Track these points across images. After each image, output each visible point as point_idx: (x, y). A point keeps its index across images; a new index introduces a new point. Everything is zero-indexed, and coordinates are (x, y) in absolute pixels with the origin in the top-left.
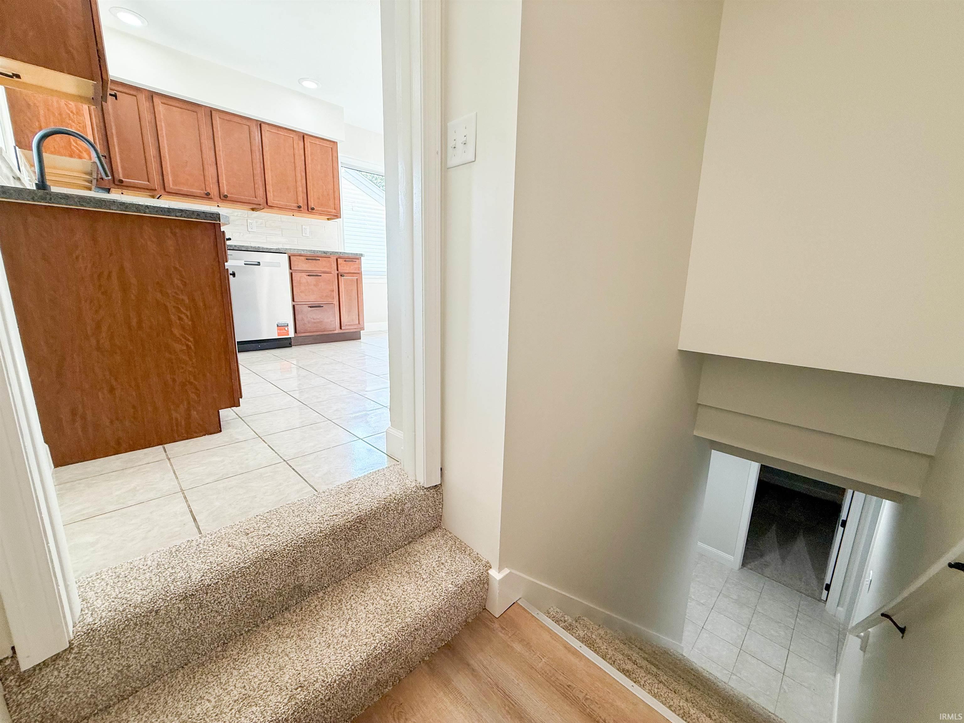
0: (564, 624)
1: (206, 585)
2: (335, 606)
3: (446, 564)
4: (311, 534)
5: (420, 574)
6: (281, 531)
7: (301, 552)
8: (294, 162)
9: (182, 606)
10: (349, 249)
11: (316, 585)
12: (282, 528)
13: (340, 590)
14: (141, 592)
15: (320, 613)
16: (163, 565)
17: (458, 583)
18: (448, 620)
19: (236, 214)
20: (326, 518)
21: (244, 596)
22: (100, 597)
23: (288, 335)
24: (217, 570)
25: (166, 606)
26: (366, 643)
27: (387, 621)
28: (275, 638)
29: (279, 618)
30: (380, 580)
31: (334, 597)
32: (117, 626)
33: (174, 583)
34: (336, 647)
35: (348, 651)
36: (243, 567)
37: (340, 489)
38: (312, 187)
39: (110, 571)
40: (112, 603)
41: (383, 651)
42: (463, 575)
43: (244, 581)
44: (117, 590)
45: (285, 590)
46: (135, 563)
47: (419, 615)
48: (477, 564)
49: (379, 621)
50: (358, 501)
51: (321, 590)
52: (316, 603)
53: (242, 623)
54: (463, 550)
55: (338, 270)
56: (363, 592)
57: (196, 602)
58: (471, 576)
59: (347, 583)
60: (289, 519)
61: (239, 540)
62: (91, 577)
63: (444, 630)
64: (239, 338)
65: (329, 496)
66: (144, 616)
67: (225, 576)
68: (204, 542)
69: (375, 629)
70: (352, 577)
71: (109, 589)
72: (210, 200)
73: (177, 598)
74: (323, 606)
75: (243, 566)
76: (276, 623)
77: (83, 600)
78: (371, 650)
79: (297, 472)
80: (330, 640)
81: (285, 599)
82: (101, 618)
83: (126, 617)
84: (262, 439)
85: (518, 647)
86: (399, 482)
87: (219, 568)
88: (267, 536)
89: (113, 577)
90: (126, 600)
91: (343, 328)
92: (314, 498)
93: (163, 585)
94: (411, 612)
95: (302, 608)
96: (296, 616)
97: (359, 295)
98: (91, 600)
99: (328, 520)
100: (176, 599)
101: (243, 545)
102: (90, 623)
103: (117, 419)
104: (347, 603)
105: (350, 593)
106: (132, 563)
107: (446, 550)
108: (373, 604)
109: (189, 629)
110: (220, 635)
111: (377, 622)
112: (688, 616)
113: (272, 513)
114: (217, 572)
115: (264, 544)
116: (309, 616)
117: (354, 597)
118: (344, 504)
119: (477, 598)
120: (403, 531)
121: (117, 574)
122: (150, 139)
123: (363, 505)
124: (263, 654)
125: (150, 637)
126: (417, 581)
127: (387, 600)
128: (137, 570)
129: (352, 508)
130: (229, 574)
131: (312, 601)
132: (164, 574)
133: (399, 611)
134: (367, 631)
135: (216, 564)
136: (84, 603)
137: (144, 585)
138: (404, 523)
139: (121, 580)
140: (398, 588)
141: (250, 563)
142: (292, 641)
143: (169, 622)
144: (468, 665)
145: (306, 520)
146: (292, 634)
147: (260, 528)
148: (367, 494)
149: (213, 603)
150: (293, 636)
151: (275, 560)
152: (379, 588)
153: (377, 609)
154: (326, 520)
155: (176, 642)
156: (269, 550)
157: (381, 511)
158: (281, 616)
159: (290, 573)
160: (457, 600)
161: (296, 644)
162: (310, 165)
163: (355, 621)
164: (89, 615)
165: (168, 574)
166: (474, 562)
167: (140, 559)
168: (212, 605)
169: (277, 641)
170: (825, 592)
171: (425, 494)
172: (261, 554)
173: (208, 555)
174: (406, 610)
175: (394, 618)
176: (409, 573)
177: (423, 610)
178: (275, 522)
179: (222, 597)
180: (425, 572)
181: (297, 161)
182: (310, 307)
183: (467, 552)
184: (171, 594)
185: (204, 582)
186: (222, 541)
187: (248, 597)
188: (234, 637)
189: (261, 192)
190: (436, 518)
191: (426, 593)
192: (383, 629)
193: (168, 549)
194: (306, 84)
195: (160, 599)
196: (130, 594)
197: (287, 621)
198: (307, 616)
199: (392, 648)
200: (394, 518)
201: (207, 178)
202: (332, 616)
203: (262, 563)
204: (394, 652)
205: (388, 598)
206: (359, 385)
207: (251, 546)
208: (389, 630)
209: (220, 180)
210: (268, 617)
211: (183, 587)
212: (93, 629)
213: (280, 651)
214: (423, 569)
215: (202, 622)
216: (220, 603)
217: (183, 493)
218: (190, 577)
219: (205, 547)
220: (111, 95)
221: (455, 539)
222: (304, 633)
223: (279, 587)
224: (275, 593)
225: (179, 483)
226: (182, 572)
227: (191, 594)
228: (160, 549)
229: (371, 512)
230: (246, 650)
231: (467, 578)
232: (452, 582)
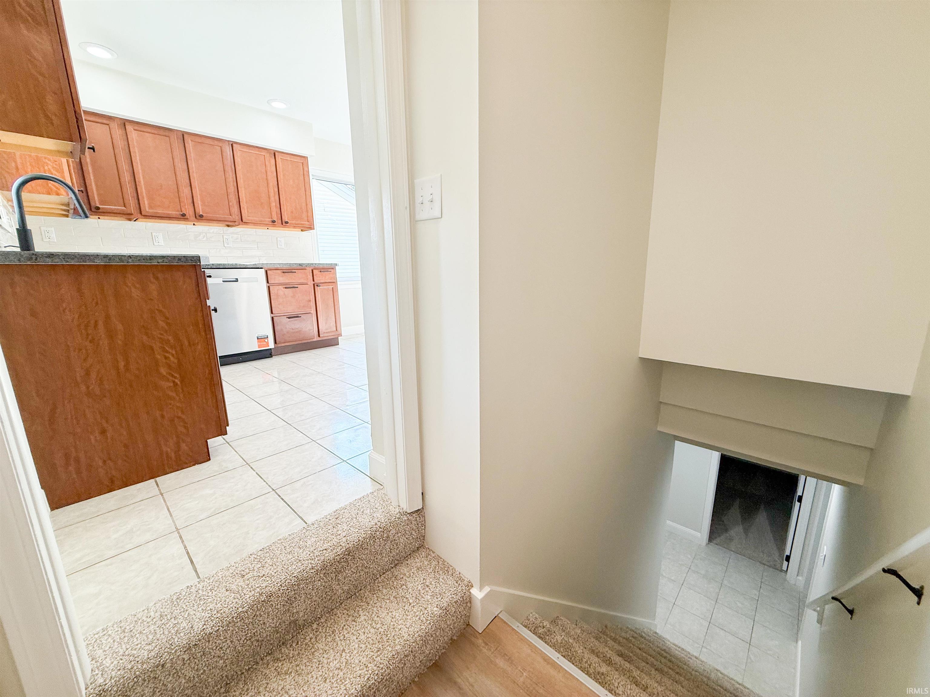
0: (543, 630)
1: (208, 634)
2: (329, 637)
3: (431, 586)
4: (303, 572)
5: (407, 598)
6: (275, 571)
7: (294, 590)
8: (267, 179)
9: (186, 657)
10: (323, 260)
11: (310, 618)
12: (275, 567)
13: (333, 621)
14: (147, 648)
15: (315, 646)
16: (166, 615)
17: (443, 605)
18: (435, 642)
19: (212, 231)
20: (317, 553)
21: (243, 639)
22: (109, 655)
23: (269, 346)
24: (217, 618)
25: (171, 659)
26: (360, 674)
27: (378, 651)
28: (275, 675)
29: (277, 655)
30: (370, 607)
31: (328, 629)
32: (127, 684)
33: (178, 635)
34: (332, 680)
35: (344, 684)
36: (241, 612)
37: (328, 520)
38: (284, 202)
39: (115, 626)
40: (121, 662)
41: (376, 681)
42: (447, 597)
43: (243, 624)
44: (124, 646)
45: (282, 627)
46: (139, 616)
47: (407, 642)
48: (459, 584)
49: (371, 650)
50: (346, 532)
51: (315, 622)
52: (311, 635)
53: (242, 663)
54: (446, 570)
55: (314, 281)
56: (354, 621)
57: (199, 651)
58: (455, 597)
59: (339, 613)
60: (282, 557)
61: (236, 583)
62: (97, 634)
63: (432, 651)
64: (221, 352)
65: (318, 529)
66: (151, 672)
67: (225, 622)
68: (203, 587)
69: (367, 659)
70: (343, 606)
71: (116, 646)
72: (186, 220)
73: (182, 649)
74: (318, 638)
75: (241, 610)
76: (275, 660)
77: (93, 660)
78: (365, 682)
79: (286, 503)
80: (326, 674)
81: (282, 635)
82: (111, 677)
83: (135, 673)
84: (250, 466)
85: (501, 663)
86: (383, 509)
87: (219, 615)
88: (262, 577)
89: (119, 632)
90: (134, 656)
91: (321, 336)
92: (304, 531)
93: (167, 638)
94: (400, 639)
95: (298, 642)
96: (293, 650)
97: (336, 304)
98: (100, 659)
99: (319, 556)
100: (181, 651)
101: (240, 588)
102: (101, 684)
103: (110, 459)
104: (340, 634)
105: (342, 623)
106: (135, 615)
107: (430, 572)
108: (364, 633)
109: (194, 677)
110: (223, 677)
111: (369, 652)
112: (661, 594)
113: (265, 551)
114: (218, 619)
115: (260, 586)
116: (305, 649)
117: (346, 626)
118: (333, 537)
119: (461, 617)
120: (389, 556)
121: (123, 628)
122: (124, 166)
123: (350, 537)
124: (264, 693)
125: (158, 690)
126: (405, 606)
127: (377, 628)
128: (141, 623)
129: (341, 540)
130: (228, 620)
131: (307, 634)
132: (167, 626)
133: (389, 639)
134: (360, 662)
135: (216, 611)
136: (94, 662)
137: (149, 639)
138: (390, 548)
139: (127, 635)
140: (387, 614)
141: (248, 606)
142: (291, 678)
143: (175, 673)
144: (455, 683)
145: (298, 557)
146: (290, 670)
147: (255, 568)
148: (354, 525)
149: (215, 650)
150: (291, 672)
151: (271, 601)
152: (369, 616)
153: (368, 638)
154: (317, 556)
155: (182, 690)
156: (264, 592)
157: (368, 541)
158: (278, 652)
159: (286, 610)
160: (443, 622)
161: (294, 680)
162: (282, 181)
163: (349, 653)
164: (100, 675)
165: (172, 626)
166: (457, 583)
167: (143, 611)
168: (215, 651)
169: (277, 678)
170: (785, 563)
171: (408, 519)
172: (258, 597)
173: (207, 602)
174: (396, 638)
175: (385, 646)
176: (396, 598)
177: (412, 636)
178: (268, 561)
179: (223, 642)
180: (411, 596)
181: (269, 178)
182: (289, 318)
183: (449, 572)
184: (175, 646)
185: (206, 630)
186: (219, 585)
187: (247, 638)
188: (236, 677)
189: (235, 210)
190: (420, 538)
191: (413, 618)
192: (375, 658)
193: (169, 597)
194: (275, 104)
195: (165, 652)
196: (137, 650)
197: (285, 657)
198: (303, 650)
199: (384, 676)
200: (380, 546)
201: (182, 200)
202: (327, 648)
203: (259, 606)
204: (386, 680)
205: (378, 626)
206: (340, 398)
207: (247, 589)
208: (381, 659)
209: (195, 200)
210: (267, 653)
211: (186, 639)
212: (105, 690)
213: (280, 688)
214: (409, 593)
215: (205, 668)
216: (221, 648)
217: (179, 533)
218: (192, 627)
219: (204, 593)
220: (89, 148)
221: (438, 558)
222: (302, 668)
223: (276, 625)
224: (272, 631)
225: (174, 521)
226: (184, 622)
227: (194, 644)
228: (162, 598)
229: (358, 543)
230: (248, 689)
231: (451, 599)
232: (437, 605)
